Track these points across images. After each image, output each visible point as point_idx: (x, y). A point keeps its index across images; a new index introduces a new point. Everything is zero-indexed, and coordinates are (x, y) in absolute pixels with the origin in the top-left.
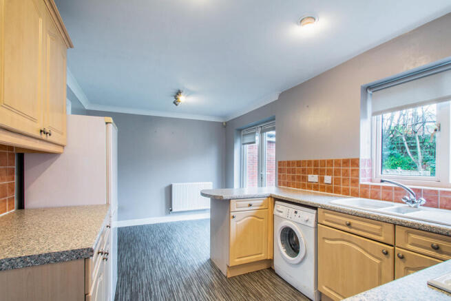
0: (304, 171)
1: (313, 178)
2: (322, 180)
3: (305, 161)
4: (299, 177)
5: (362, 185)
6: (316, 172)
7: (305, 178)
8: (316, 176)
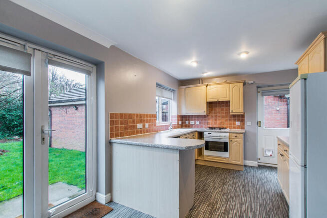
0: (134, 121)
1: (140, 126)
2: (144, 126)
3: (134, 114)
4: (130, 127)
5: (158, 126)
6: (141, 122)
7: (135, 127)
8: (142, 124)
